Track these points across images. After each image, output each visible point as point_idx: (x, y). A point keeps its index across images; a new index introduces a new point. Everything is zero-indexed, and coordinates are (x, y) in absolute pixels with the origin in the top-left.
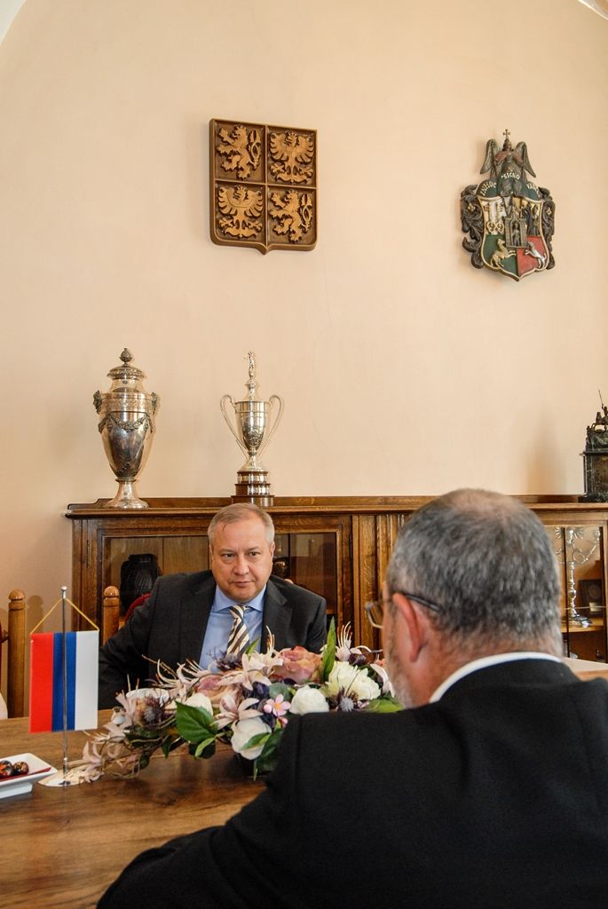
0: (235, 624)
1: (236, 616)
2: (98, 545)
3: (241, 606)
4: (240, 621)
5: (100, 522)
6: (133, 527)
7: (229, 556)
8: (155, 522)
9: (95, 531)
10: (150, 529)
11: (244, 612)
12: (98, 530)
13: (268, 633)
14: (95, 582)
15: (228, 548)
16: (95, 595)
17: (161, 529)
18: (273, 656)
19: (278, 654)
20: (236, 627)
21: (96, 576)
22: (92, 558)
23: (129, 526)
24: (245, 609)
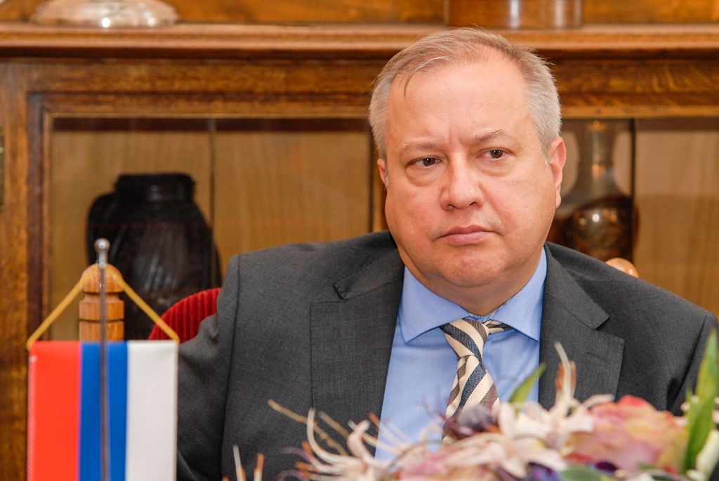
0: (462, 371)
1: (463, 350)
2: (31, 140)
3: (475, 323)
4: (473, 363)
5: (36, 72)
6: (137, 86)
7: (429, 162)
8: (203, 71)
9: (21, 97)
10: (189, 95)
11: (485, 340)
12: (31, 94)
13: (559, 360)
14: (22, 254)
15: (424, 140)
16: (23, 296)
17: (223, 95)
18: (570, 413)
19: (581, 410)
20: (464, 379)
21: (24, 236)
22: (14, 180)
23: (124, 85)
24: (488, 330)
